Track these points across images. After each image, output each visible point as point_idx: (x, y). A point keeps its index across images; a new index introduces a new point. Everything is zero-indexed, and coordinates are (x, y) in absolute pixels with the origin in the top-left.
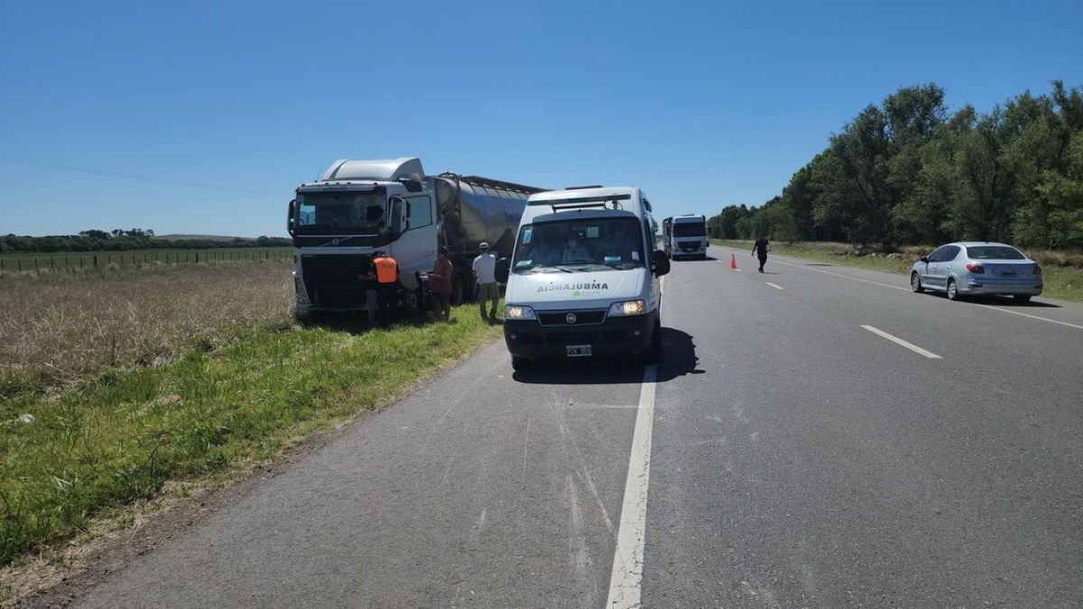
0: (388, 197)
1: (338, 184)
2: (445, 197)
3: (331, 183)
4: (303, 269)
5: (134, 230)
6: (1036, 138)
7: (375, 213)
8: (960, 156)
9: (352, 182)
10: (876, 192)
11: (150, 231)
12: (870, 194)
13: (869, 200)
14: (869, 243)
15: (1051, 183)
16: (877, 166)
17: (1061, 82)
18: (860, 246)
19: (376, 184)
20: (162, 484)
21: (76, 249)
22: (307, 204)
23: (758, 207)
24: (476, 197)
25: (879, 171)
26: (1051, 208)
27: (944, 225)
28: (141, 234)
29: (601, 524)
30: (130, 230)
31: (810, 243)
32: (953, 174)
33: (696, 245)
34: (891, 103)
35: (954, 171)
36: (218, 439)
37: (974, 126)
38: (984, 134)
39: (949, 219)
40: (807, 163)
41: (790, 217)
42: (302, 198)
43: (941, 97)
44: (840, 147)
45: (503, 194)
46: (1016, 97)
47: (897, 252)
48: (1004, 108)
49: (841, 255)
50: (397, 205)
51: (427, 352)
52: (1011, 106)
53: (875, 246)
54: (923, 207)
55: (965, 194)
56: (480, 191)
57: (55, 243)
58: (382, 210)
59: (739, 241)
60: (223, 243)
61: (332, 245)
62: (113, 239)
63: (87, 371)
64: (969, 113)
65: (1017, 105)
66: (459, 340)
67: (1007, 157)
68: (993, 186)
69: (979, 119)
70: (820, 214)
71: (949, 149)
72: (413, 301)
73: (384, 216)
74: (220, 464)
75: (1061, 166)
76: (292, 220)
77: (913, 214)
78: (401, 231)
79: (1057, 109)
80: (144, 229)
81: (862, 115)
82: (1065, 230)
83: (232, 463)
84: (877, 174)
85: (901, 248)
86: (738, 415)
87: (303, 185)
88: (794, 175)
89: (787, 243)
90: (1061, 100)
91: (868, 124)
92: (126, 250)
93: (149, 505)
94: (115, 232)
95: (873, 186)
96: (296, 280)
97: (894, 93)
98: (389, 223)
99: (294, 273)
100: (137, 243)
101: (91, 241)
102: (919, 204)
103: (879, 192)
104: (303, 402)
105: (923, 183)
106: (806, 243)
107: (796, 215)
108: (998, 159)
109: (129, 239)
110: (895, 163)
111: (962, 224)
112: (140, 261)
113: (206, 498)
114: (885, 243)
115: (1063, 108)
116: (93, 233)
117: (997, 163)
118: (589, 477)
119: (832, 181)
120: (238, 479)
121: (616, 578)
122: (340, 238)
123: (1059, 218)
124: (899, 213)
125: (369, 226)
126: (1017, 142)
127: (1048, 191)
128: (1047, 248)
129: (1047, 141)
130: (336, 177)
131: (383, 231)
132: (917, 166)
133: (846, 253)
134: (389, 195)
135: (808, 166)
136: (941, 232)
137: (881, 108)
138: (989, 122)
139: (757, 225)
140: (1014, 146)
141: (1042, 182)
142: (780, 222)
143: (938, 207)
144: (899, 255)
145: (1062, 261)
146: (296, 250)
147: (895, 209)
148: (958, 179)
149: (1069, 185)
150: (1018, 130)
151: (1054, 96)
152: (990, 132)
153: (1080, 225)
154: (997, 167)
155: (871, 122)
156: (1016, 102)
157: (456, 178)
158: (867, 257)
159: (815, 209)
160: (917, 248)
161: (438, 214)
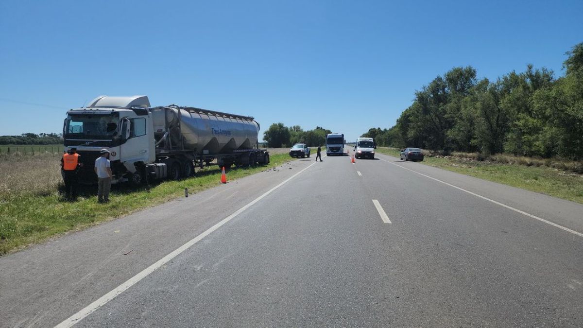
0: (120, 119)
2: (170, 118)
6: (517, 95)
7: (112, 127)
8: (478, 105)
9: (100, 109)
10: (440, 123)
12: (437, 124)
13: (437, 128)
14: (437, 150)
15: (523, 120)
16: (440, 109)
17: (532, 65)
18: (432, 152)
19: (113, 110)
21: (18, 143)
22: (73, 121)
23: (388, 129)
24: (192, 119)
25: (441, 111)
26: (523, 134)
27: (472, 141)
28: (55, 136)
30: (50, 133)
32: (476, 114)
33: (338, 149)
34: (448, 76)
37: (488, 89)
38: (493, 94)
39: (475, 139)
40: (409, 106)
41: (400, 135)
42: (71, 117)
43: (475, 73)
44: (422, 98)
46: (508, 74)
47: (449, 155)
48: (502, 80)
50: (125, 123)
51: (101, 212)
52: (506, 79)
53: (439, 152)
54: (463, 131)
55: (481, 125)
56: (195, 115)
57: (7, 140)
58: (116, 125)
61: (86, 146)
62: (39, 138)
64: (486, 82)
65: (509, 78)
67: (502, 106)
68: (497, 121)
69: (490, 85)
70: (411, 134)
71: (475, 100)
75: (528, 111)
77: (457, 135)
78: (127, 137)
79: (528, 81)
81: (434, 81)
82: (530, 146)
84: (441, 113)
85: (451, 153)
87: (71, 110)
89: (399, 149)
90: (530, 76)
92: (48, 144)
94: (41, 134)
95: (439, 119)
98: (120, 133)
100: (53, 141)
101: (28, 139)
102: (459, 130)
103: (442, 123)
105: (461, 118)
107: (402, 134)
108: (499, 107)
109: (49, 138)
110: (448, 107)
111: (481, 141)
114: (445, 150)
115: (531, 80)
116: (29, 135)
119: (417, 116)
122: (90, 142)
123: (526, 139)
124: (450, 134)
125: (108, 135)
126: (507, 97)
127: (521, 125)
128: (523, 155)
129: (523, 97)
130: (95, 106)
131: (115, 138)
132: (458, 109)
134: (121, 117)
136: (470, 145)
137: (444, 78)
138: (495, 87)
139: (386, 139)
140: (506, 100)
141: (519, 119)
142: (396, 138)
143: (469, 131)
144: (450, 157)
145: (529, 163)
146: (65, 147)
147: (449, 132)
148: (479, 117)
149: (532, 122)
150: (509, 91)
151: (527, 73)
152: (495, 92)
153: (537, 143)
154: (499, 110)
155: (438, 85)
156: (508, 76)
157: (178, 108)
158: (435, 157)
159: (409, 131)
160: (459, 153)
161: (166, 128)
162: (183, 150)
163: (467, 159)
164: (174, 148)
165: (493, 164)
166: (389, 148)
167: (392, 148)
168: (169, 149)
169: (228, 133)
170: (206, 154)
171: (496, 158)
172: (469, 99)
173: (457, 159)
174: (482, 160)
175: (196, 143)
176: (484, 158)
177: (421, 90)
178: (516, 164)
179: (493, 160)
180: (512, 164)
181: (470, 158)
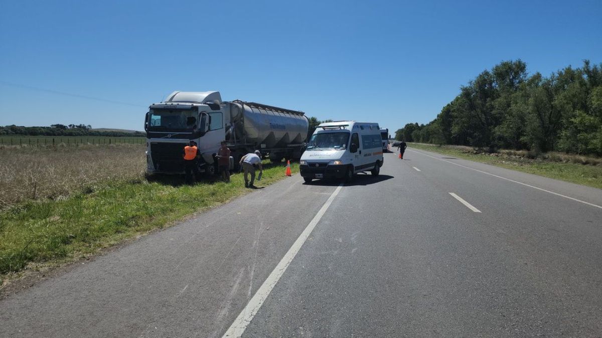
0: (199, 113)
1: (172, 104)
2: (235, 113)
3: (168, 104)
4: (152, 150)
5: (81, 125)
6: (573, 92)
7: (191, 120)
8: (531, 100)
9: (180, 103)
10: (487, 119)
11: (90, 126)
12: (483, 120)
13: (483, 124)
14: (482, 147)
15: (579, 117)
16: (487, 105)
17: (589, 61)
18: (477, 149)
19: (192, 105)
20: (26, 264)
21: (48, 134)
22: (155, 114)
23: (425, 124)
24: (253, 114)
25: (488, 107)
26: (579, 132)
27: (522, 139)
28: (84, 127)
29: (245, 295)
30: (79, 125)
31: (451, 146)
32: (528, 111)
34: (496, 70)
35: (528, 109)
36: (66, 241)
37: (540, 84)
38: (546, 89)
39: (525, 136)
40: (451, 101)
41: (441, 131)
42: (153, 112)
43: (524, 67)
44: (466, 93)
45: (270, 113)
46: (563, 69)
47: (496, 152)
48: (557, 75)
49: (466, 153)
50: (204, 117)
51: (207, 198)
52: (560, 74)
53: (485, 149)
54: (511, 128)
55: (533, 122)
56: (256, 110)
57: (37, 131)
58: (195, 120)
59: (413, 143)
60: (129, 134)
61: (168, 138)
62: (69, 129)
63: (18, 202)
64: (538, 77)
66: (228, 192)
67: (556, 102)
68: (550, 118)
69: (543, 81)
70: (455, 130)
71: (527, 96)
72: (212, 170)
73: (196, 123)
74: (63, 255)
75: (585, 108)
76: (147, 123)
77: (505, 132)
78: (206, 131)
79: (585, 76)
80: (86, 125)
81: (481, 76)
82: (586, 144)
83: (70, 255)
84: (487, 109)
85: (499, 151)
86: (353, 238)
87: (154, 104)
88: (444, 107)
89: (439, 145)
90: (588, 72)
91: (483, 81)
93: (15, 275)
94: (70, 126)
95: (485, 115)
96: (148, 156)
97: (499, 64)
98: (199, 127)
99: (146, 152)
100: (82, 132)
101: (57, 130)
102: (508, 127)
104: (123, 223)
105: (511, 114)
106: (449, 146)
107: (443, 130)
108: (553, 103)
109: (78, 130)
110: (496, 103)
111: (532, 139)
112: (78, 142)
113: (47, 273)
114: (491, 147)
115: (588, 76)
116: (58, 126)
117: (552, 105)
118: (253, 269)
119: (462, 112)
120: (69, 263)
121: (236, 323)
122: (171, 134)
123: (582, 137)
124: (498, 131)
125: (188, 128)
126: (562, 93)
127: (577, 122)
128: (577, 153)
129: (580, 94)
130: (173, 100)
132: (509, 106)
133: (469, 152)
134: (200, 111)
135: (451, 103)
136: (520, 142)
137: (491, 72)
138: (548, 83)
139: (424, 135)
140: (561, 96)
141: (574, 116)
142: (436, 133)
143: (519, 128)
144: (497, 154)
145: (584, 161)
146: (148, 139)
147: (496, 129)
148: (530, 113)
149: (589, 119)
150: (564, 87)
151: (584, 69)
152: (549, 88)
153: (595, 141)
154: (552, 107)
155: (485, 80)
156: (563, 72)
157: (242, 103)
158: (480, 154)
159: (453, 127)
160: (507, 151)
161: (231, 123)
162: (246, 144)
163: (517, 156)
164: (238, 142)
165: (545, 162)
166: (428, 144)
167: (431, 145)
168: (234, 142)
169: (283, 127)
170: (263, 148)
171: (548, 156)
172: (521, 94)
173: (505, 156)
174: (533, 158)
175: (256, 137)
176: (535, 156)
177: (467, 85)
178: (571, 163)
179: (545, 158)
180: (566, 162)
181: (519, 155)
